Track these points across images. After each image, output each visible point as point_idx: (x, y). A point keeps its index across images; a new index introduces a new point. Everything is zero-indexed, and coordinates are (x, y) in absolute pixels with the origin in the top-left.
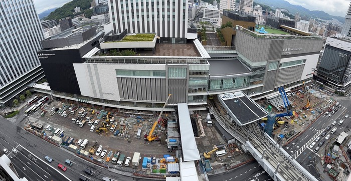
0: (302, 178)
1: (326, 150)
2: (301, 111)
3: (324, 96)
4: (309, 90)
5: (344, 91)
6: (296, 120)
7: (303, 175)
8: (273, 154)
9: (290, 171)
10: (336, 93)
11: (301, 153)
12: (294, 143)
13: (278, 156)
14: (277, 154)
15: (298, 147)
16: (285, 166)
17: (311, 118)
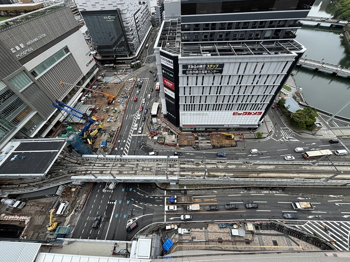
0: (138, 163)
1: (148, 127)
2: (108, 107)
3: (122, 77)
4: (104, 80)
5: (138, 61)
6: (108, 120)
7: (137, 160)
8: (104, 165)
9: (126, 166)
10: (132, 67)
11: (129, 144)
12: (119, 141)
13: (109, 164)
14: (107, 163)
15: (124, 141)
16: (120, 165)
17: (121, 107)
